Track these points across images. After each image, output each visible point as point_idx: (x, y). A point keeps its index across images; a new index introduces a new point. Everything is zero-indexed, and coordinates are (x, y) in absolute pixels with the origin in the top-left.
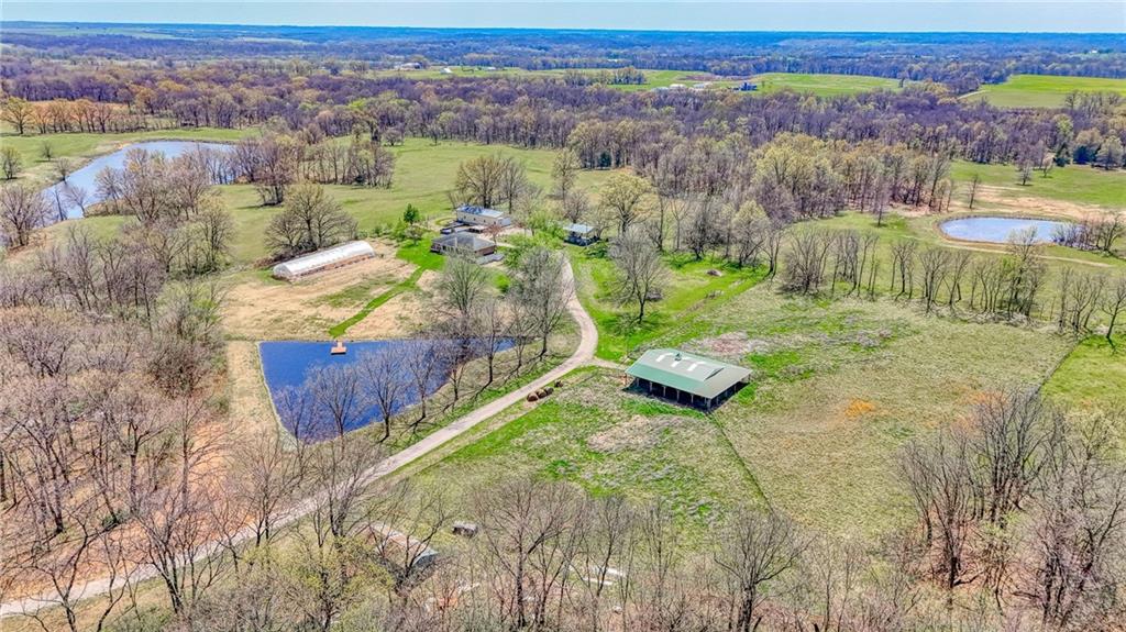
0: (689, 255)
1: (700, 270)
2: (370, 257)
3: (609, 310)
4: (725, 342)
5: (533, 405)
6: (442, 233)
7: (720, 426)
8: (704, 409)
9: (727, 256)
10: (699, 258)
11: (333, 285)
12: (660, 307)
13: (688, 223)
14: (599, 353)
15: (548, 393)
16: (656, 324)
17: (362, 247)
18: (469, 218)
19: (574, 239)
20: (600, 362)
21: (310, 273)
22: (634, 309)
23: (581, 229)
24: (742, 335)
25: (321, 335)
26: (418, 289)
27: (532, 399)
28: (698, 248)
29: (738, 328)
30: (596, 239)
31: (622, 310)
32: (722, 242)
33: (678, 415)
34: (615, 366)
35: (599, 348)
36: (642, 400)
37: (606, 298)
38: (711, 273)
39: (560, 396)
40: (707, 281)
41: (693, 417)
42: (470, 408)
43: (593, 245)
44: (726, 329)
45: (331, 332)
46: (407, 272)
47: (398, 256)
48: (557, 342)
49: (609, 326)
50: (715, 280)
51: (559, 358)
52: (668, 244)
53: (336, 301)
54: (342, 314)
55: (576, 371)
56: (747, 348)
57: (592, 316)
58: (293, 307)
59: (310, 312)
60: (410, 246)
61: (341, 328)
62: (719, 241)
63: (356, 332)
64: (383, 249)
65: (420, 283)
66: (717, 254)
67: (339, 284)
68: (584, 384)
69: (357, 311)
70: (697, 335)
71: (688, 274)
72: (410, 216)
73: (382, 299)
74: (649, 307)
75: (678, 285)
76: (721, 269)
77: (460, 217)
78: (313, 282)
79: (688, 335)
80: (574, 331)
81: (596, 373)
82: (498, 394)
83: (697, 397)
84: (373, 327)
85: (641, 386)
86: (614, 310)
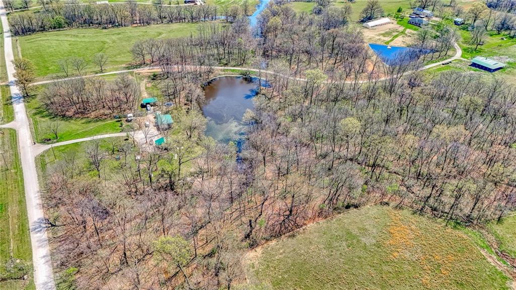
0: (496, 32)
1: (499, 37)
2: (389, 23)
3: (466, 46)
4: (501, 58)
5: (444, 66)
6: (410, 17)
7: (494, 75)
8: (490, 72)
9: (510, 34)
10: (499, 34)
11: (381, 30)
12: (482, 47)
13: (498, 22)
14: (462, 56)
15: (448, 64)
16: (480, 52)
17: (386, 20)
18: (418, 12)
19: (456, 23)
20: (462, 59)
21: (373, 26)
22: (474, 47)
23: (459, 20)
24: (507, 57)
25: (383, 44)
26: (406, 34)
27: (443, 64)
28: (499, 30)
29: (506, 55)
30: (463, 24)
31: (470, 46)
32: (509, 29)
33: (483, 72)
34: (466, 60)
35: (462, 55)
36: (474, 68)
37: (465, 42)
38: (502, 39)
39: (450, 65)
40: (500, 41)
41: (487, 73)
42: (427, 64)
43: (463, 26)
44: (502, 55)
45: (385, 43)
46: (401, 29)
47: (398, 23)
48: (450, 53)
49: (465, 50)
50: (503, 41)
51: (450, 57)
52: (489, 28)
53: (384, 35)
54: (387, 39)
55: (455, 60)
56: (507, 60)
57: (460, 47)
58: (373, 36)
59: (378, 37)
60: (401, 21)
61: (388, 43)
62: (508, 29)
63: (392, 44)
64: (393, 21)
65: (406, 32)
66: (506, 33)
67: (383, 30)
68: (458, 63)
69: (391, 39)
70: (493, 56)
71: (494, 39)
72: (399, 11)
73: (396, 36)
74: (479, 47)
75: (490, 41)
76: (506, 38)
77: (415, 11)
78: (375, 29)
79: (490, 54)
80: (455, 51)
81: (461, 61)
82: (433, 62)
83: (489, 69)
84: (396, 43)
85: (474, 65)
86: (467, 46)
